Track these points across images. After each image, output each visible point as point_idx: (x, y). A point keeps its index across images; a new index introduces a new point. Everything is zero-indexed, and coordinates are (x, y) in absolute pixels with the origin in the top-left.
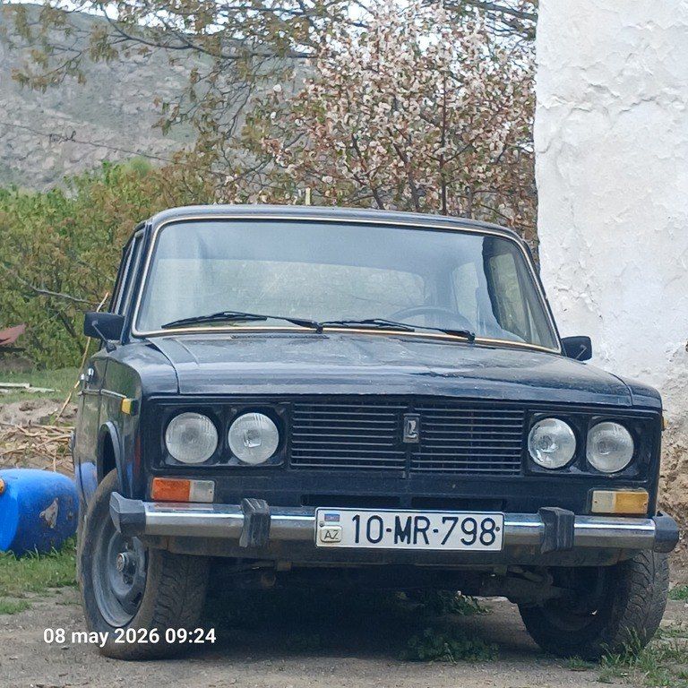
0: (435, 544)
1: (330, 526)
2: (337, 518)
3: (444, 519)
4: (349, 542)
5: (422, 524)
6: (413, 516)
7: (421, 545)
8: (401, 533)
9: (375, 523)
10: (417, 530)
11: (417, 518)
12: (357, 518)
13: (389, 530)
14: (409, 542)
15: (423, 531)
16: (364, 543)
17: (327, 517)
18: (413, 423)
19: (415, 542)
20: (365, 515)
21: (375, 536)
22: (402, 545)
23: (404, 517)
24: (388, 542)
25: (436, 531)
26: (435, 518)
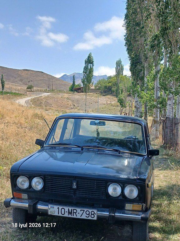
0: (79, 217)
1: (52, 209)
2: (53, 208)
3: (81, 210)
4: (56, 214)
5: (75, 211)
6: (73, 209)
7: (75, 216)
8: (70, 213)
9: (63, 210)
10: (74, 213)
11: (74, 209)
12: (58, 208)
13: (66, 212)
14: (72, 215)
15: (75, 213)
16: (60, 215)
17: (51, 207)
18: (75, 184)
19: (73, 216)
20: (60, 208)
21: (63, 213)
22: (70, 216)
23: (70, 209)
24: (66, 215)
25: (79, 213)
26: (79, 210)
